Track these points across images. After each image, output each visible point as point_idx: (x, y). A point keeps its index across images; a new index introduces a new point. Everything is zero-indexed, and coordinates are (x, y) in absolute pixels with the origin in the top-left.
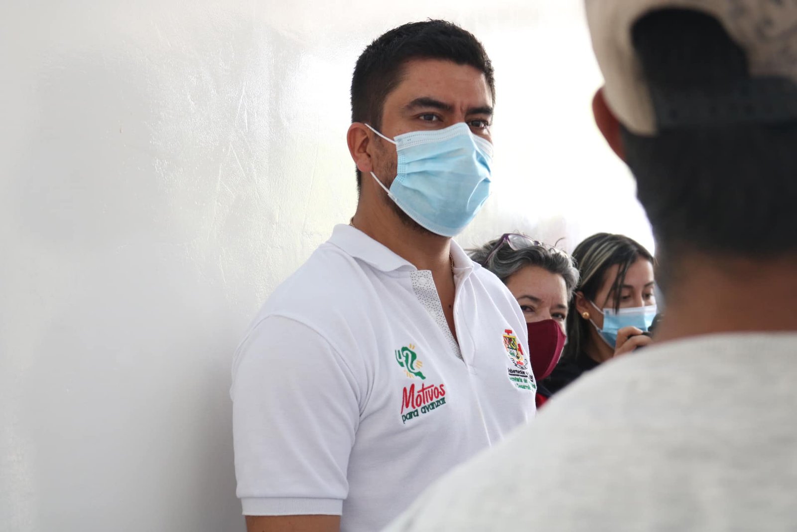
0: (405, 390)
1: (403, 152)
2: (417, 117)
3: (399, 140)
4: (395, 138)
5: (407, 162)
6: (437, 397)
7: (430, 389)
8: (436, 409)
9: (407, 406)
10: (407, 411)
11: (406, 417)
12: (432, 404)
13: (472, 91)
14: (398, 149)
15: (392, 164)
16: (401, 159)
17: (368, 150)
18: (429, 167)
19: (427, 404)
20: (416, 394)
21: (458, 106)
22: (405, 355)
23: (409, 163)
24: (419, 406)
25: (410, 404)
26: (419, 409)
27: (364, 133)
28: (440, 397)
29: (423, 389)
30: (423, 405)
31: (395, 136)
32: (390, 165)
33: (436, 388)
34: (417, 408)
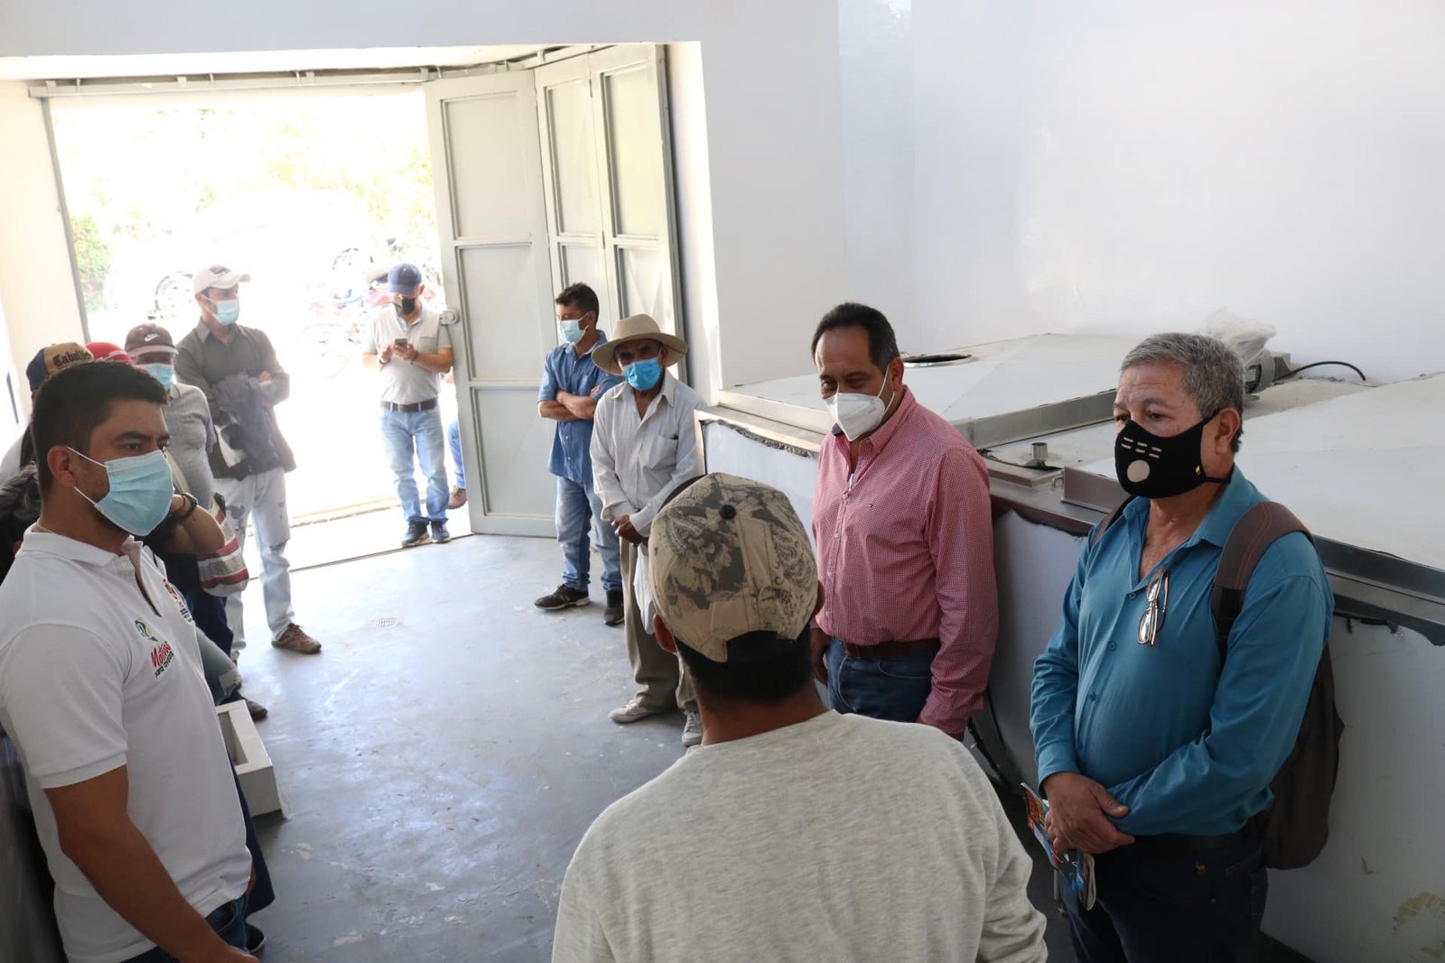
1: (113, 474)
2: (123, 447)
3: (109, 465)
4: (106, 463)
5: (118, 482)
14: (108, 472)
16: (111, 480)
17: (70, 469)
18: (138, 486)
23: (120, 484)
27: (65, 453)
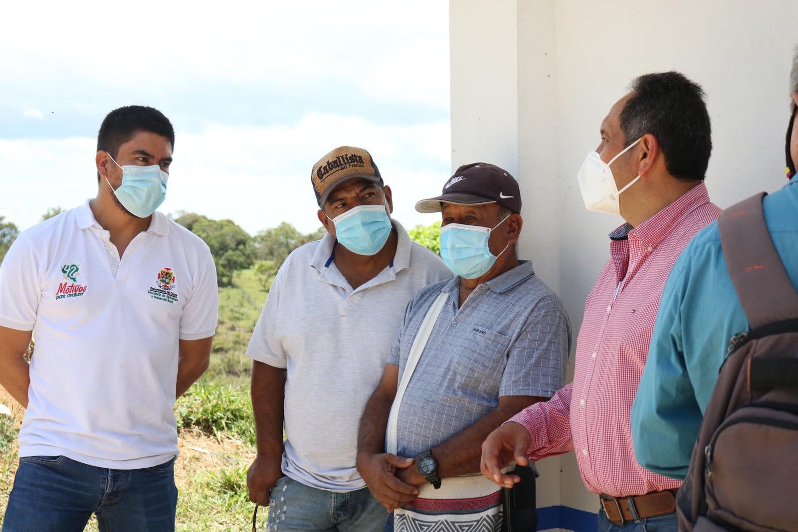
0: (61, 284)
6: (79, 291)
7: (77, 287)
8: (76, 297)
9: (61, 292)
10: (60, 294)
11: (59, 297)
12: (75, 294)
13: (164, 150)
15: (119, 178)
19: (71, 293)
20: (67, 287)
21: (156, 157)
22: (72, 268)
24: (66, 293)
25: (62, 292)
26: (66, 295)
28: (82, 292)
29: (73, 286)
30: (69, 293)
31: (123, 165)
32: (117, 178)
33: (82, 287)
34: (65, 294)
